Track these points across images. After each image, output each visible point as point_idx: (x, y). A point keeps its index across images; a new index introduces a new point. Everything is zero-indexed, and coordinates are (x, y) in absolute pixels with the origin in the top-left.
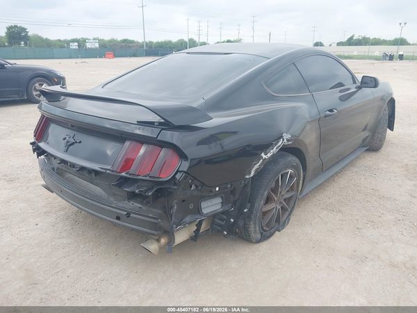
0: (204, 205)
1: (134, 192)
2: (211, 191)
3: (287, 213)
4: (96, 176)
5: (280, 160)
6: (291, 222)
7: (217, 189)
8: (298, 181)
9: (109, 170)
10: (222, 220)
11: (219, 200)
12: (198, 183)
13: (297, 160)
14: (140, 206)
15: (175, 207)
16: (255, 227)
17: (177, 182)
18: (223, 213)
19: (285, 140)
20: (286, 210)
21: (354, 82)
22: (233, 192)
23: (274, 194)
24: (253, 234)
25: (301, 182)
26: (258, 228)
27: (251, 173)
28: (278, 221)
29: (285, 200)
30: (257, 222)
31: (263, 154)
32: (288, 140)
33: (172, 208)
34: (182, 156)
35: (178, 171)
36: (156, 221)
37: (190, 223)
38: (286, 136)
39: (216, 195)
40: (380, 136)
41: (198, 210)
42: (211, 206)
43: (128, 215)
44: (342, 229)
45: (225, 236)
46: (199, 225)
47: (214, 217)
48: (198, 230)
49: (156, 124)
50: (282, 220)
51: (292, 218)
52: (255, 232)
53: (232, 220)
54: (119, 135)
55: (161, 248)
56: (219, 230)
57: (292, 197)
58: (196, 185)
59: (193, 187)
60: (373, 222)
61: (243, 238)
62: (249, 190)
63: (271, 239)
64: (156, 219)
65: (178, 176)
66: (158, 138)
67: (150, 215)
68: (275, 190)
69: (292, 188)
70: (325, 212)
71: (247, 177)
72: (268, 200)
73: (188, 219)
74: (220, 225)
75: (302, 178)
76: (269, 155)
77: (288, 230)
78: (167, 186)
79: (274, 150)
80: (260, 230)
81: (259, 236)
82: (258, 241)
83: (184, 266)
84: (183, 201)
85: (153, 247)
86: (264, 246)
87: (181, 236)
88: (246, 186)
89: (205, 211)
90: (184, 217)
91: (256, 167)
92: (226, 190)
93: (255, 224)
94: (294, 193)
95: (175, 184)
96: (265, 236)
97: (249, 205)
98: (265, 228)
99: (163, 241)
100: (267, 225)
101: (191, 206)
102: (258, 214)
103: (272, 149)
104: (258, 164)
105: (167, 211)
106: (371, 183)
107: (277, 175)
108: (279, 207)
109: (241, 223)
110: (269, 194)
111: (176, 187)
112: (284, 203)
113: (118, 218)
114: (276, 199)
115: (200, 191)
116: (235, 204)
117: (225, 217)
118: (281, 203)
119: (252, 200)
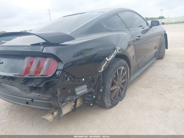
0: (77, 90)
1: (33, 86)
2: (80, 81)
3: (124, 91)
4: (12, 81)
5: (116, 62)
6: (126, 95)
7: (83, 80)
8: (127, 73)
9: (18, 75)
10: (89, 97)
11: (86, 86)
12: (71, 77)
13: (125, 62)
14: (39, 94)
15: (59, 92)
16: (108, 100)
17: (57, 76)
18: (89, 93)
19: (118, 51)
20: (123, 89)
21: (148, 25)
22: (93, 81)
23: (116, 80)
24: (107, 104)
25: (129, 73)
26: (109, 100)
27: (101, 69)
28: (119, 95)
29: (122, 84)
30: (108, 96)
31: (107, 58)
32: (119, 50)
33: (57, 93)
34: (58, 60)
35: (57, 70)
36: (48, 102)
37: (70, 101)
38: (118, 48)
39: (83, 84)
40: (162, 51)
41: (74, 93)
42: (82, 90)
43: (32, 100)
44: (153, 96)
45: (91, 106)
46: (76, 102)
47: (83, 96)
48: (75, 105)
49: (41, 44)
50: (122, 95)
51: (127, 94)
52: (108, 102)
53: (94, 97)
54: (21, 54)
55: (54, 118)
56: (88, 104)
57: (125, 82)
58: (70, 78)
59: (68, 79)
60: (168, 90)
61: (102, 107)
62: (101, 79)
63: (117, 105)
64: (48, 100)
65: (57, 73)
66: (43, 52)
67: (44, 99)
68: (116, 79)
69: (124, 78)
70: (143, 89)
71: (100, 71)
72: (113, 84)
73: (68, 99)
74: (88, 101)
75: (129, 72)
76: (110, 59)
77: (125, 100)
78: (52, 80)
79: (112, 56)
80: (110, 101)
81: (110, 104)
82: (111, 107)
83: (70, 126)
84: (64, 88)
85: (49, 117)
86: (114, 109)
87: (66, 110)
88: (99, 77)
89: (78, 93)
90: (66, 98)
91: (104, 65)
92: (88, 80)
93: (107, 98)
94: (126, 80)
95: (56, 78)
96: (114, 105)
97: (102, 87)
98: (113, 100)
99: (55, 113)
100: (114, 98)
101: (69, 91)
102: (108, 92)
103: (111, 55)
104: (105, 64)
105: (54, 95)
106: (162, 73)
107: (116, 70)
108: (119, 88)
109: (99, 98)
110: (113, 81)
111: (57, 80)
112: (122, 85)
113: (27, 103)
114: (117, 83)
115: (73, 81)
116: (95, 88)
117: (90, 95)
118: (120, 85)
119: (104, 85)
